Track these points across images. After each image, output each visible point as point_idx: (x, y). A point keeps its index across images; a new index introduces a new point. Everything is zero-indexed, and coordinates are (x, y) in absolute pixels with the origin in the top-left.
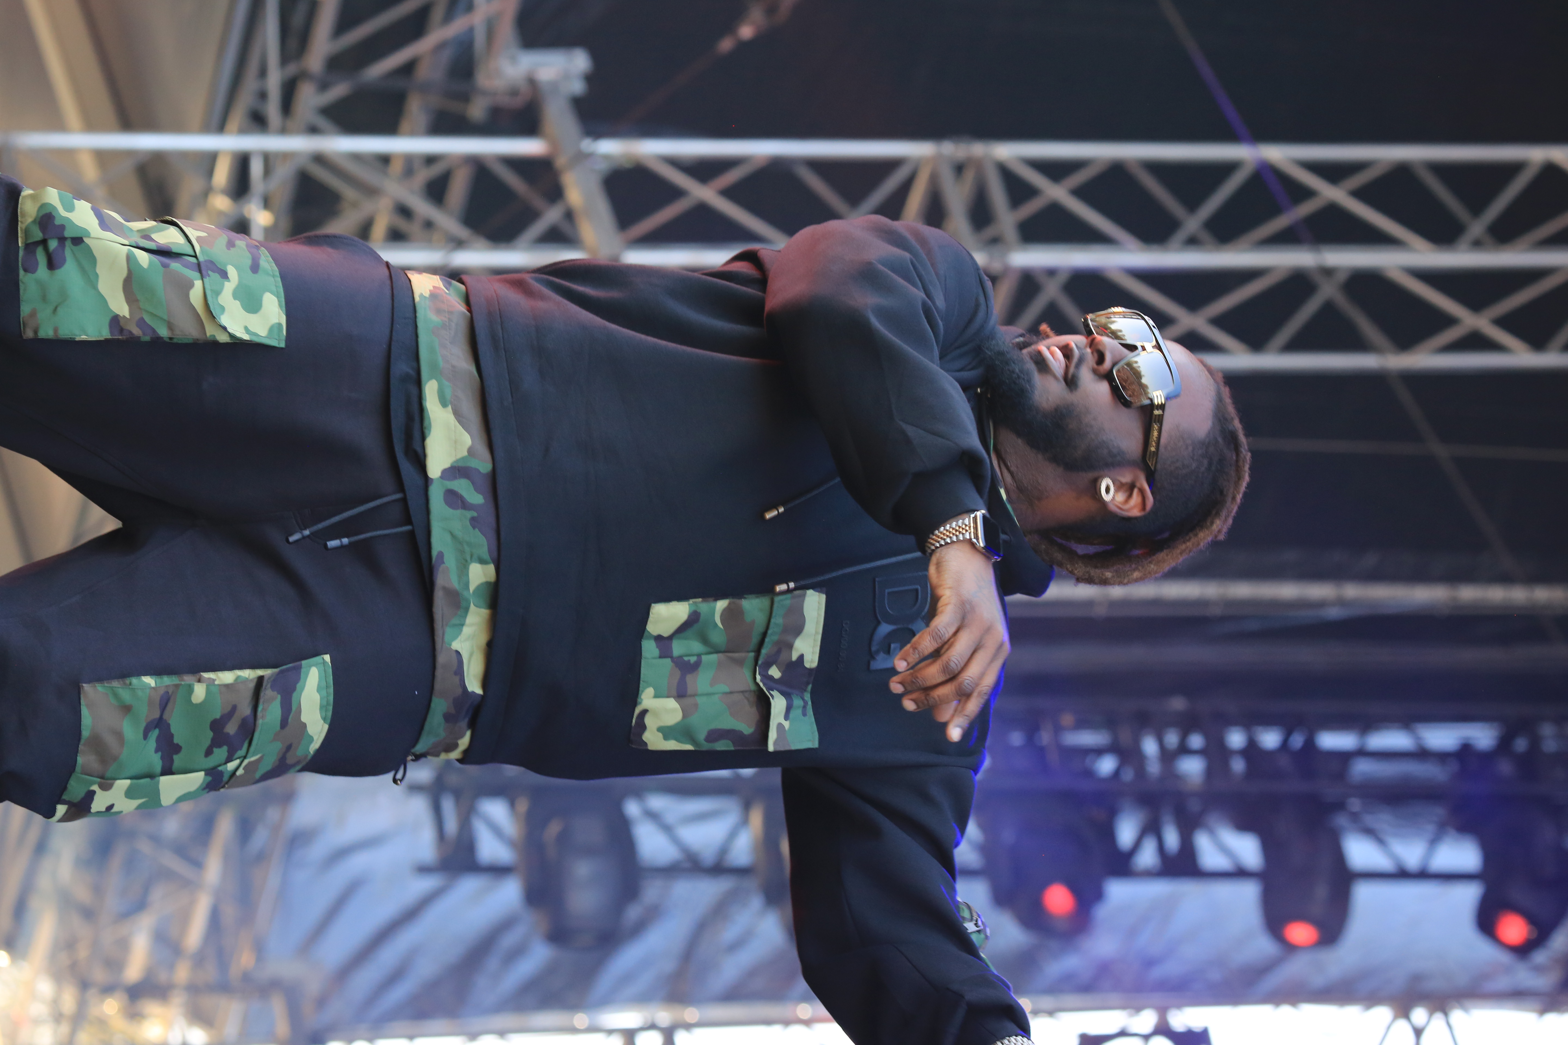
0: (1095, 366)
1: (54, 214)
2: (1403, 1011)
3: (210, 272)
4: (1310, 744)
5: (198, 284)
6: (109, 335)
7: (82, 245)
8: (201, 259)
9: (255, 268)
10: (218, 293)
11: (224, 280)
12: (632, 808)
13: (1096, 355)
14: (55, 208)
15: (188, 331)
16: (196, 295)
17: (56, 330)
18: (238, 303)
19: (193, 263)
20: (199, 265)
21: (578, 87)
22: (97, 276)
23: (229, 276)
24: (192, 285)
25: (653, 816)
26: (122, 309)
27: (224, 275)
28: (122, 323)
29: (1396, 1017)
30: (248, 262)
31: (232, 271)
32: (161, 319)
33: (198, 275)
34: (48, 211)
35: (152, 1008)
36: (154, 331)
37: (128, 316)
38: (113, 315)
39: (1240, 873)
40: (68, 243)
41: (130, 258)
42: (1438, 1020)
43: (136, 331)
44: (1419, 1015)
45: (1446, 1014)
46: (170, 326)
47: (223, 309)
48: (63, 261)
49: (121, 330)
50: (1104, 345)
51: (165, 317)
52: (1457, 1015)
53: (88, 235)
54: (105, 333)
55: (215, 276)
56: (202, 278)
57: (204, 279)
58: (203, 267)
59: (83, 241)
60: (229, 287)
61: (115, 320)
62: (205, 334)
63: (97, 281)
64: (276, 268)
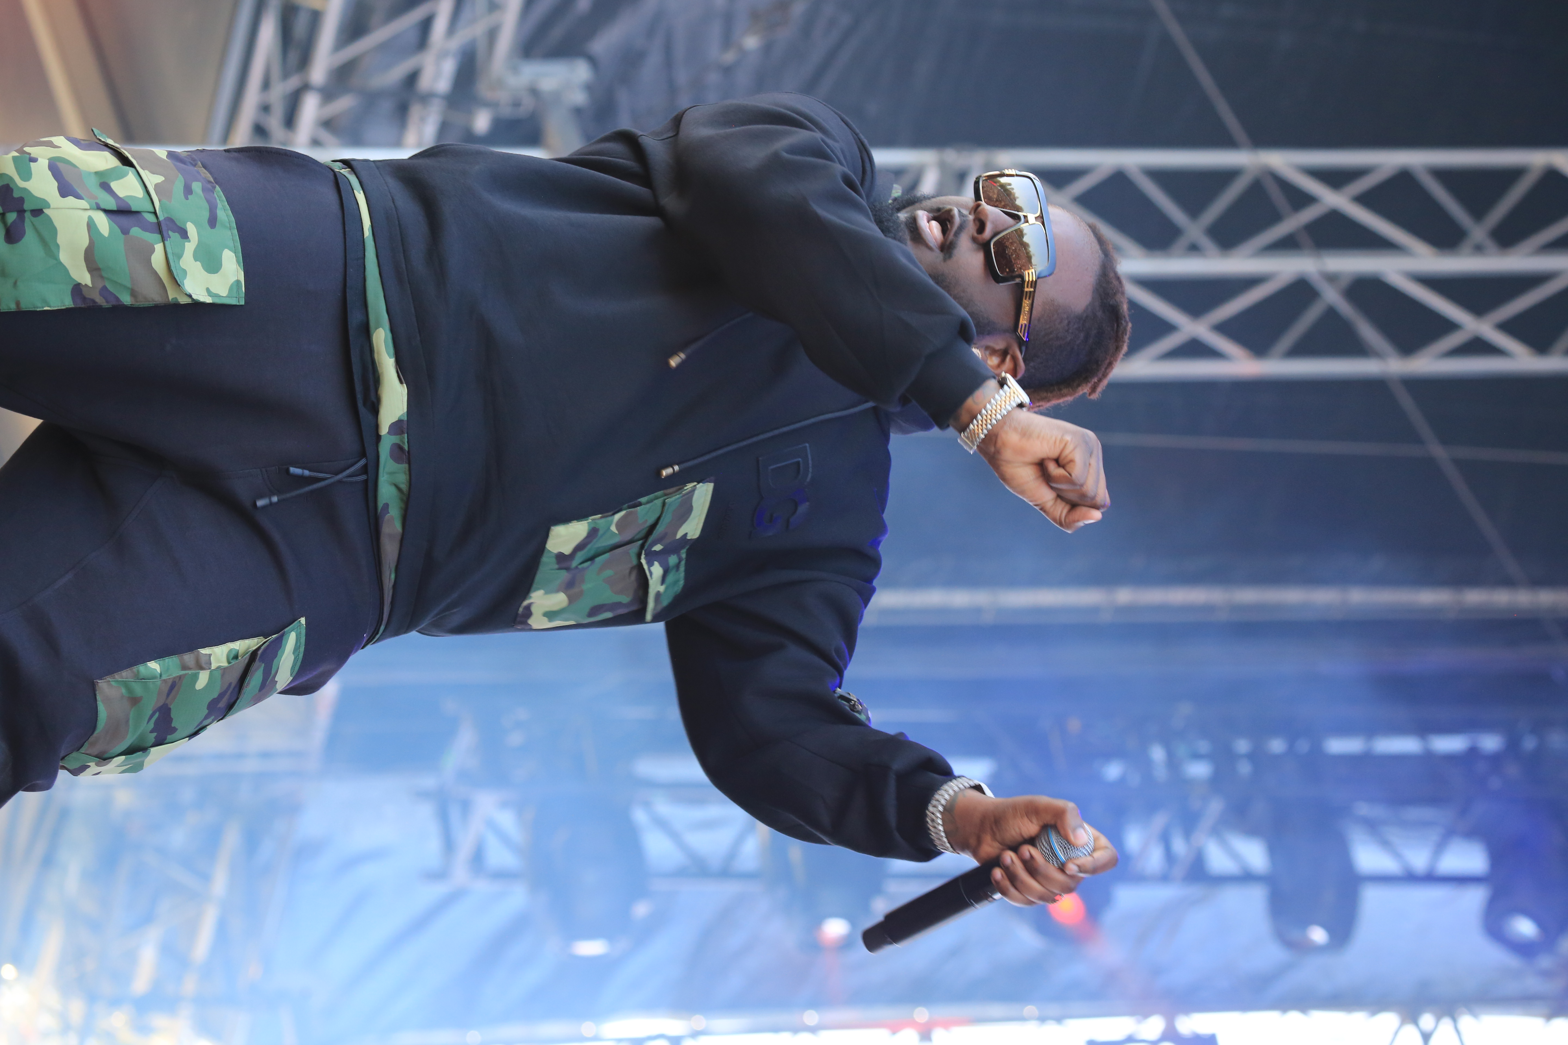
0: (975, 234)
1: (11, 186)
2: (1411, 1015)
3: (170, 233)
4: (1317, 751)
5: (159, 248)
6: (72, 304)
7: (42, 216)
8: (161, 218)
9: (213, 221)
10: (179, 256)
11: (185, 240)
12: (640, 816)
13: (978, 223)
14: (11, 179)
15: (152, 295)
16: (157, 259)
17: (18, 304)
18: (199, 263)
19: (151, 223)
20: (159, 224)
21: (579, 98)
22: (58, 246)
23: (189, 235)
24: (153, 250)
25: (662, 824)
26: (85, 278)
27: (184, 234)
28: (85, 292)
29: (1403, 1022)
30: (206, 214)
31: (191, 229)
32: (125, 287)
33: (158, 236)
34: (5, 183)
35: (160, 1021)
36: (117, 299)
37: (90, 284)
38: (75, 283)
39: (1247, 877)
40: (28, 215)
41: (91, 226)
42: (1446, 1024)
43: (100, 301)
44: (1427, 1020)
45: (1455, 1020)
46: (133, 294)
47: (185, 272)
48: (22, 234)
49: (84, 299)
50: (986, 215)
51: (129, 285)
52: (1466, 1021)
53: (48, 206)
54: (68, 302)
55: (174, 236)
56: (163, 240)
57: (166, 242)
58: (164, 228)
59: (43, 212)
60: (190, 247)
61: (77, 289)
62: (168, 297)
63: (59, 252)
64: (233, 219)
